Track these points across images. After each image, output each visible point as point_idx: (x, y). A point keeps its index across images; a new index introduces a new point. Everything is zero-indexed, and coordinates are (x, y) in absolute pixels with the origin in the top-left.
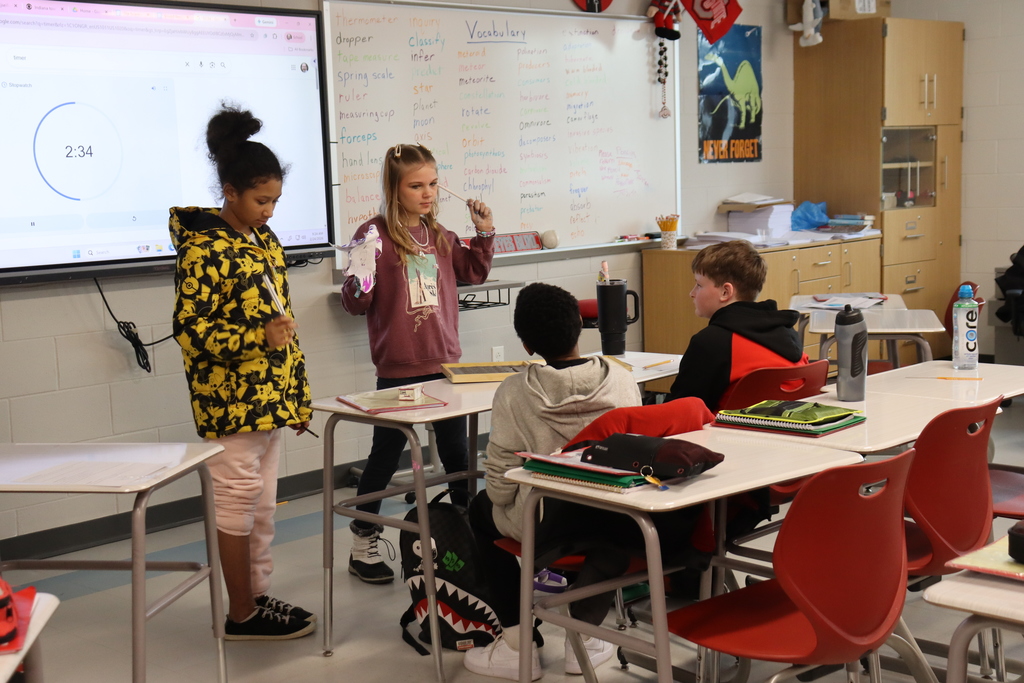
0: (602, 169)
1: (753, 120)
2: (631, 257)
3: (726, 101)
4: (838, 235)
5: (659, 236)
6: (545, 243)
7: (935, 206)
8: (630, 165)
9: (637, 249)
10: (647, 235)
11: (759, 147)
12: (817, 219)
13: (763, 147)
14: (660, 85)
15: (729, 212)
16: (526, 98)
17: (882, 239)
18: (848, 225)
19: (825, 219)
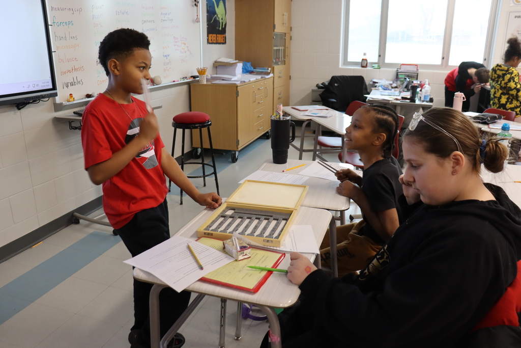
0: (175, 45)
1: (224, 27)
2: (185, 87)
3: (216, 17)
4: (264, 76)
5: (198, 77)
6: (155, 82)
7: (285, 64)
8: (185, 44)
9: (189, 84)
10: (192, 77)
11: (225, 37)
12: (250, 69)
13: (227, 38)
14: (195, 7)
15: (218, 66)
16: (144, 8)
17: (274, 77)
18: (262, 72)
19: (252, 69)
